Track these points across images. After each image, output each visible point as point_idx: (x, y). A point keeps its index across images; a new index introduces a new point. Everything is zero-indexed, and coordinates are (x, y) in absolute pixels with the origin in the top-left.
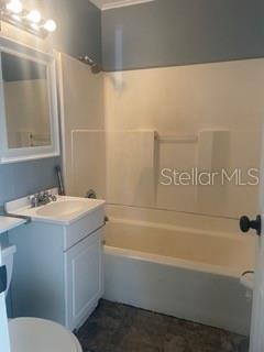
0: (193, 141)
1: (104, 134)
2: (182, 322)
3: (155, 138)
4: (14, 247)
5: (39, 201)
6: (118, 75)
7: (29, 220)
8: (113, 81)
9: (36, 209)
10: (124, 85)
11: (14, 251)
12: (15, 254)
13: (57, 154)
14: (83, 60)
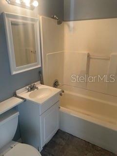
1: (63, 53)
3: (88, 56)
4: (18, 113)
5: (31, 89)
6: (71, 23)
7: (25, 100)
8: (69, 26)
9: (29, 93)
10: (74, 28)
11: (19, 114)
12: (19, 116)
13: (40, 66)
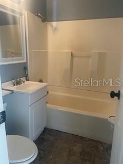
0: (89, 57)
2: (81, 138)
3: (71, 55)
5: (17, 83)
6: (54, 24)
7: (12, 92)
8: (52, 26)
9: (16, 87)
13: (25, 61)
14: (37, 16)
